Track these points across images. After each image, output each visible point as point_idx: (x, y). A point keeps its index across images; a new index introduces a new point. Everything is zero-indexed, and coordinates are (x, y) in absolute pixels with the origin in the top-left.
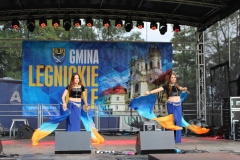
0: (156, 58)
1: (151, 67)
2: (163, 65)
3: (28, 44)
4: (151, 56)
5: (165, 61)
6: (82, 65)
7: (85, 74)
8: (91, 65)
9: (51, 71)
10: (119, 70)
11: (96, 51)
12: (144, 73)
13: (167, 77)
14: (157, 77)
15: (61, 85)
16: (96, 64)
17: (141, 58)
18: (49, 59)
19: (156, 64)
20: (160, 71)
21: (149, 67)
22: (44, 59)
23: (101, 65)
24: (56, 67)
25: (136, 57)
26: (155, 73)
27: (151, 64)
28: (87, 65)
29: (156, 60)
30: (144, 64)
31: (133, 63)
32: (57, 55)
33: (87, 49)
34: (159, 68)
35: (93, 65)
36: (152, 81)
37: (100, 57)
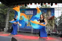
0: (49, 12)
1: (48, 15)
2: (52, 14)
4: (48, 12)
5: (52, 13)
6: (29, 15)
8: (31, 15)
11: (32, 11)
12: (46, 17)
13: (53, 18)
17: (45, 13)
19: (49, 14)
20: (51, 16)
21: (47, 15)
25: (43, 12)
26: (49, 17)
27: (48, 14)
28: (30, 15)
29: (49, 13)
30: (46, 14)
34: (50, 15)
35: (32, 15)
36: (48, 19)
37: (33, 13)
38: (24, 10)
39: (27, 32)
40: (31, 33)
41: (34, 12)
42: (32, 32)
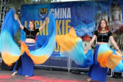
0: (118, 12)
1: (113, 20)
3: (24, 7)
4: (113, 11)
6: (59, 20)
7: (61, 26)
8: (65, 19)
9: (38, 24)
10: (86, 22)
11: (69, 9)
14: (118, 28)
15: (44, 34)
16: (69, 19)
17: (104, 13)
18: (37, 17)
19: (117, 17)
20: (121, 23)
21: (111, 20)
22: (34, 16)
23: (72, 19)
24: (41, 21)
25: (100, 12)
26: (117, 25)
27: (113, 17)
28: (62, 19)
29: (117, 14)
30: (106, 18)
31: (97, 17)
32: (42, 13)
33: (62, 7)
34: (120, 20)
35: (67, 19)
36: (114, 31)
37: (71, 14)
38: (45, 6)
39: (54, 69)
40: (67, 70)
41: (74, 12)
42: (69, 69)
